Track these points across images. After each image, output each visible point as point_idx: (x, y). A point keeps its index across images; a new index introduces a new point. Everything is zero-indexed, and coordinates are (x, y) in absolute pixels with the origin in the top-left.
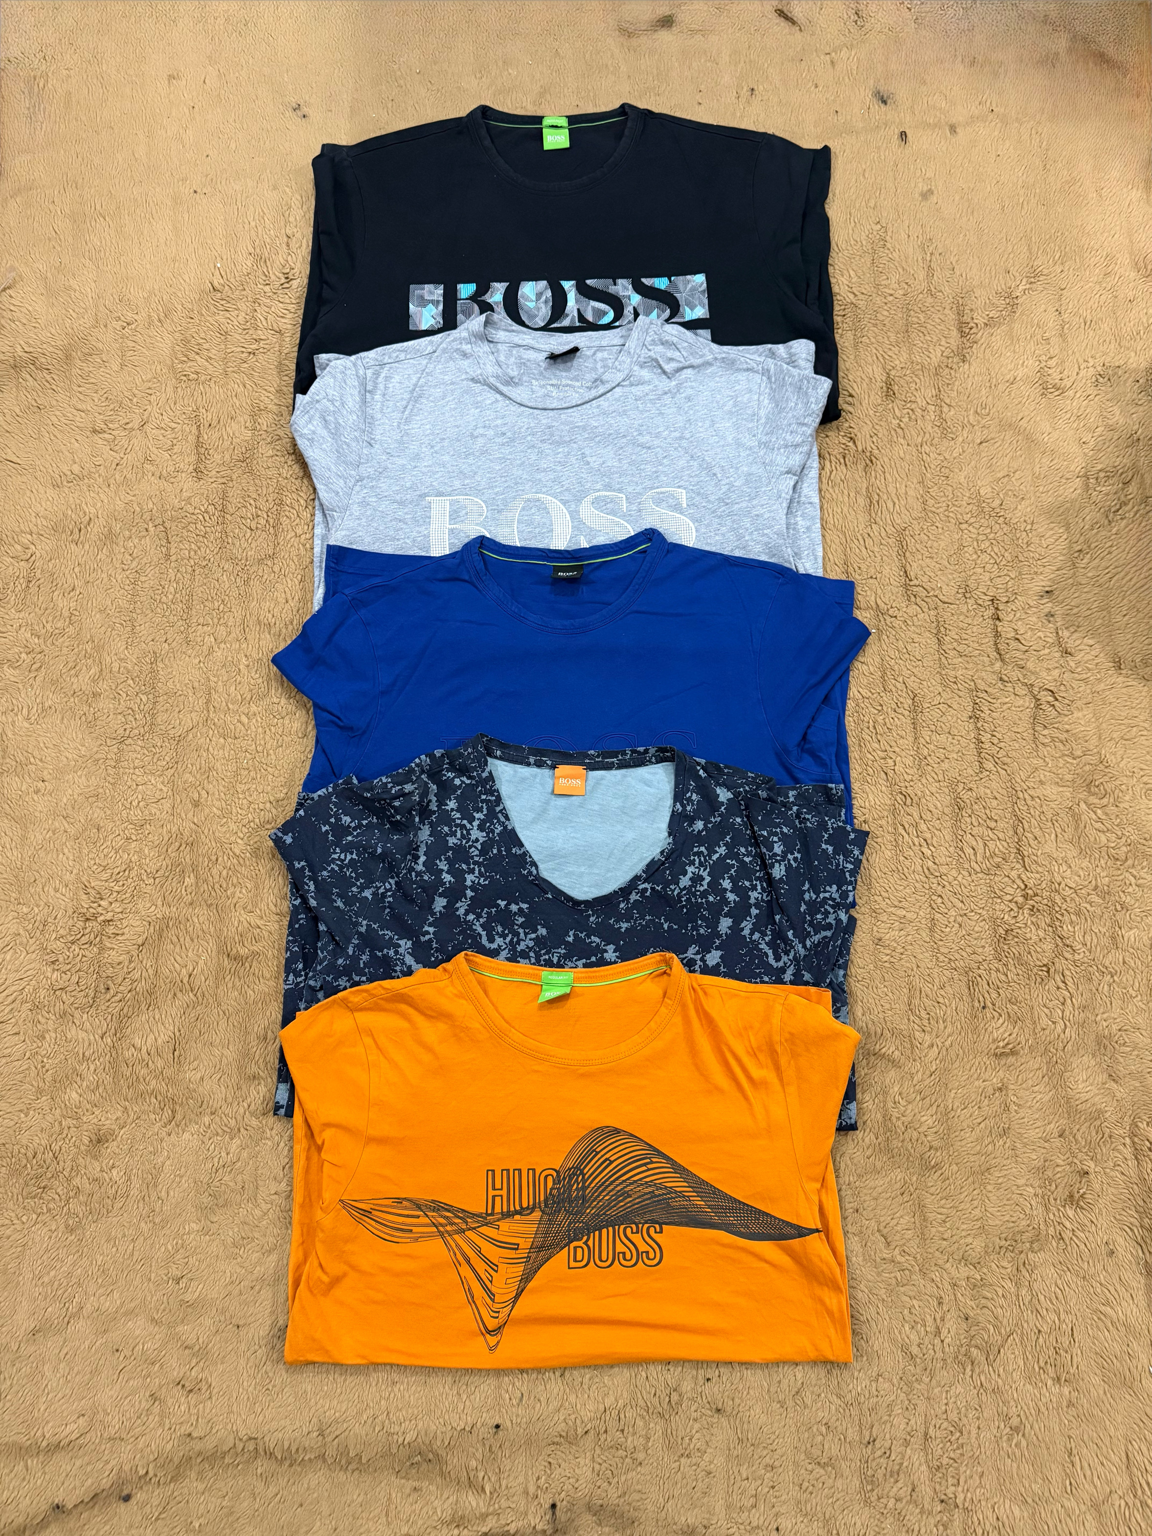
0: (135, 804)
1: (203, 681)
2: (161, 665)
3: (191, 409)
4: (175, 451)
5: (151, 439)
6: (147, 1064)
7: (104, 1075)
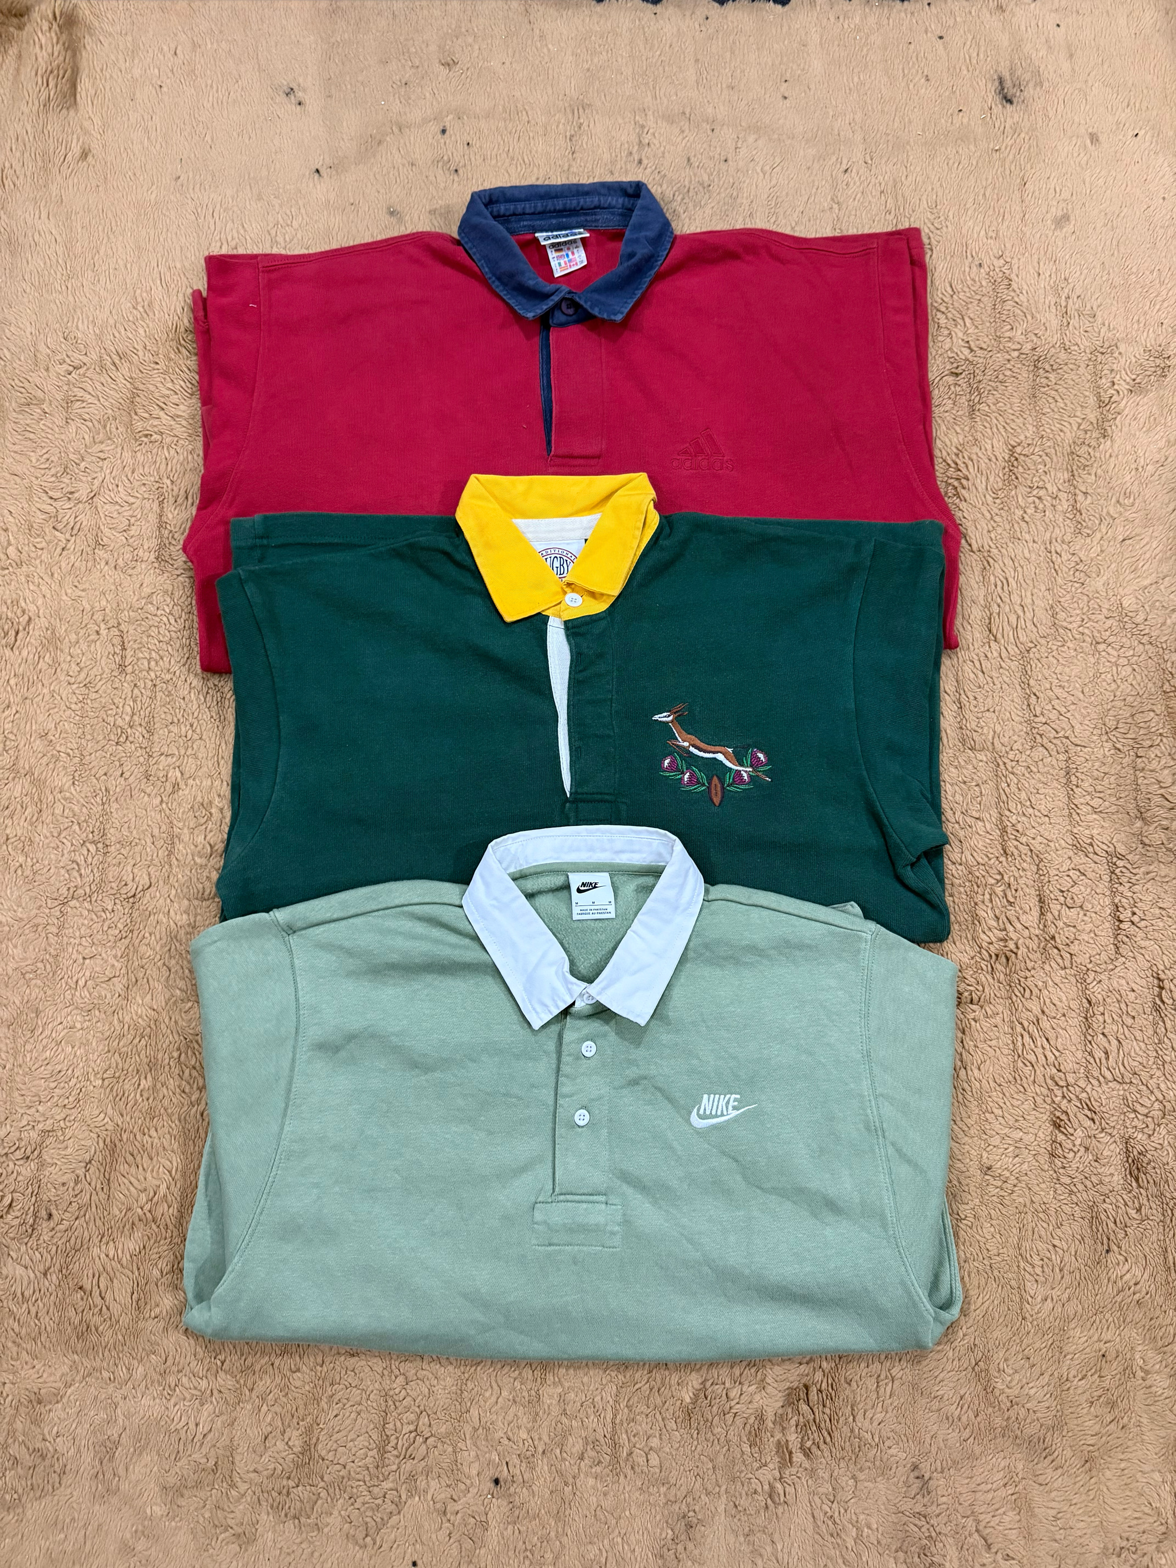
0: (81, 983)
1: (164, 827)
2: (115, 806)
3: (152, 479)
4: (132, 533)
5: (102, 516)
6: (101, 1310)
7: (47, 1319)
